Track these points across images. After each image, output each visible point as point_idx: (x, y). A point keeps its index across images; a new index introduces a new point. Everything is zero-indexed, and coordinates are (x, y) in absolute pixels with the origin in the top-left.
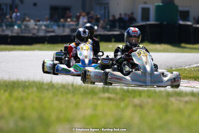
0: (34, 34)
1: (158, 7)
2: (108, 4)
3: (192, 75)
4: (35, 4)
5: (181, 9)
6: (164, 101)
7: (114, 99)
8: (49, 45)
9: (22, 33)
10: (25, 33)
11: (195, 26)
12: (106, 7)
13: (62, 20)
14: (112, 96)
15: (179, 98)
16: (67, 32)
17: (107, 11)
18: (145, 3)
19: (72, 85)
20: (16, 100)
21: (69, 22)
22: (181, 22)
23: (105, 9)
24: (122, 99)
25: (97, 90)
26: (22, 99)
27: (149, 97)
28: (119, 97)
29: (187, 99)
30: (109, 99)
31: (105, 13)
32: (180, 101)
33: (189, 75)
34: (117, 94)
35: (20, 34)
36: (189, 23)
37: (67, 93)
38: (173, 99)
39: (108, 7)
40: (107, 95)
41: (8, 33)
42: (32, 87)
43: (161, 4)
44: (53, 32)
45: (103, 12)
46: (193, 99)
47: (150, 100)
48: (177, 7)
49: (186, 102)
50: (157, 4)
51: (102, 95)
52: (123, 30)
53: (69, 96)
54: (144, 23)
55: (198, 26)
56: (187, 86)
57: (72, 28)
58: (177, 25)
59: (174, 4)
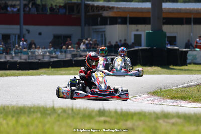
0: (39, 60)
1: (148, 34)
2: (104, 31)
3: (179, 96)
4: (40, 34)
5: (168, 35)
6: (153, 124)
7: (109, 123)
8: (53, 69)
9: (29, 59)
10: (32, 59)
11: (180, 49)
13: (64, 47)
14: (107, 119)
15: (166, 120)
16: (69, 57)
17: (103, 38)
18: (137, 30)
19: (72, 110)
20: (22, 126)
21: (71, 48)
22: (169, 47)
23: (102, 37)
24: (116, 123)
25: (94, 114)
26: (27, 126)
27: (140, 120)
28: (113, 120)
29: (173, 121)
30: (105, 122)
31: (102, 40)
32: (167, 123)
33: (176, 96)
34: (111, 117)
35: (28, 60)
36: (176, 48)
37: (67, 118)
38: (161, 122)
39: (104, 34)
40: (102, 119)
41: (17, 59)
42: (37, 112)
43: (150, 31)
44: (56, 57)
45: (100, 39)
46: (178, 121)
47: (141, 123)
48: (165, 33)
49: (173, 124)
50: (148, 31)
51: (98, 119)
53: (69, 121)
54: (136, 48)
55: (184, 50)
56: (175, 106)
57: (73, 53)
58: (166, 49)
59: (162, 31)
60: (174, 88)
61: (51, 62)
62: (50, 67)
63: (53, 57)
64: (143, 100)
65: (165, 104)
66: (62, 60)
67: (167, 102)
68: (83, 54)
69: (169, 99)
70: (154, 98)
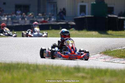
1: (93, 5)
2: (56, 2)
4: (4, 4)
5: (109, 6)
11: (119, 18)
12: (55, 5)
13: (24, 14)
16: (28, 23)
18: (83, 2)
22: (110, 16)
23: (54, 7)
30: (83, 77)
36: (115, 16)
43: (95, 3)
44: (18, 23)
45: (53, 8)
48: (106, 5)
50: (92, 3)
51: (76, 74)
52: (67, 21)
54: (83, 17)
55: (122, 18)
56: (124, 63)
57: (31, 19)
58: (107, 17)
59: (104, 2)
60: (119, 49)
61: (14, 26)
62: (13, 31)
63: (15, 23)
64: (97, 58)
65: (115, 61)
66: (23, 24)
67: (117, 60)
68: (39, 20)
69: (118, 57)
70: (106, 57)
